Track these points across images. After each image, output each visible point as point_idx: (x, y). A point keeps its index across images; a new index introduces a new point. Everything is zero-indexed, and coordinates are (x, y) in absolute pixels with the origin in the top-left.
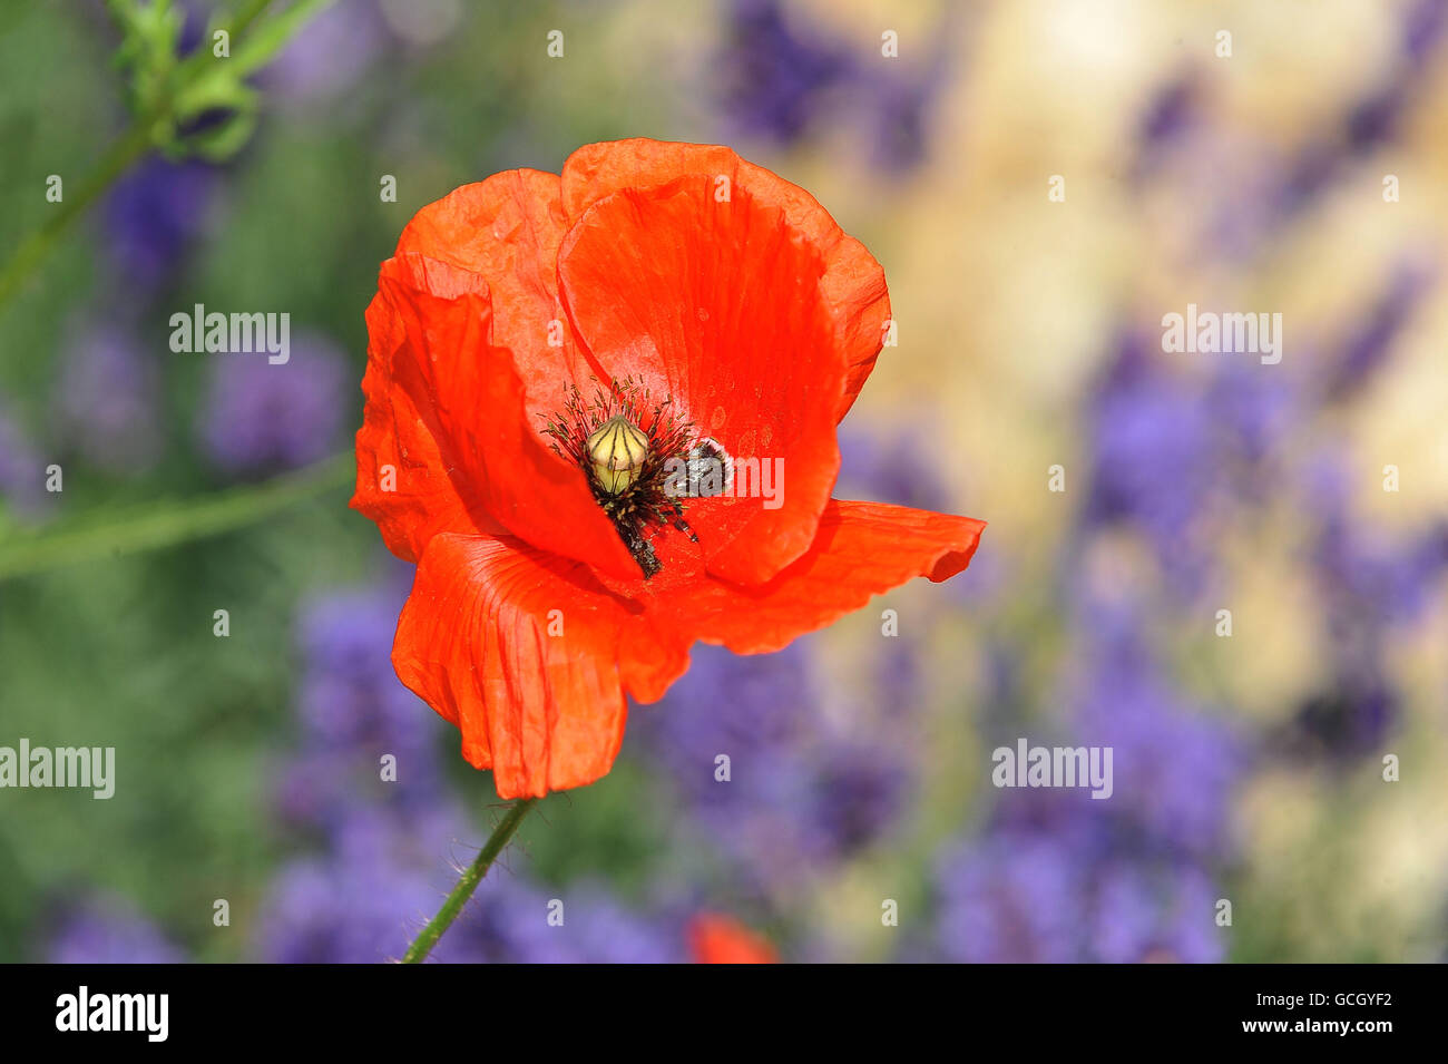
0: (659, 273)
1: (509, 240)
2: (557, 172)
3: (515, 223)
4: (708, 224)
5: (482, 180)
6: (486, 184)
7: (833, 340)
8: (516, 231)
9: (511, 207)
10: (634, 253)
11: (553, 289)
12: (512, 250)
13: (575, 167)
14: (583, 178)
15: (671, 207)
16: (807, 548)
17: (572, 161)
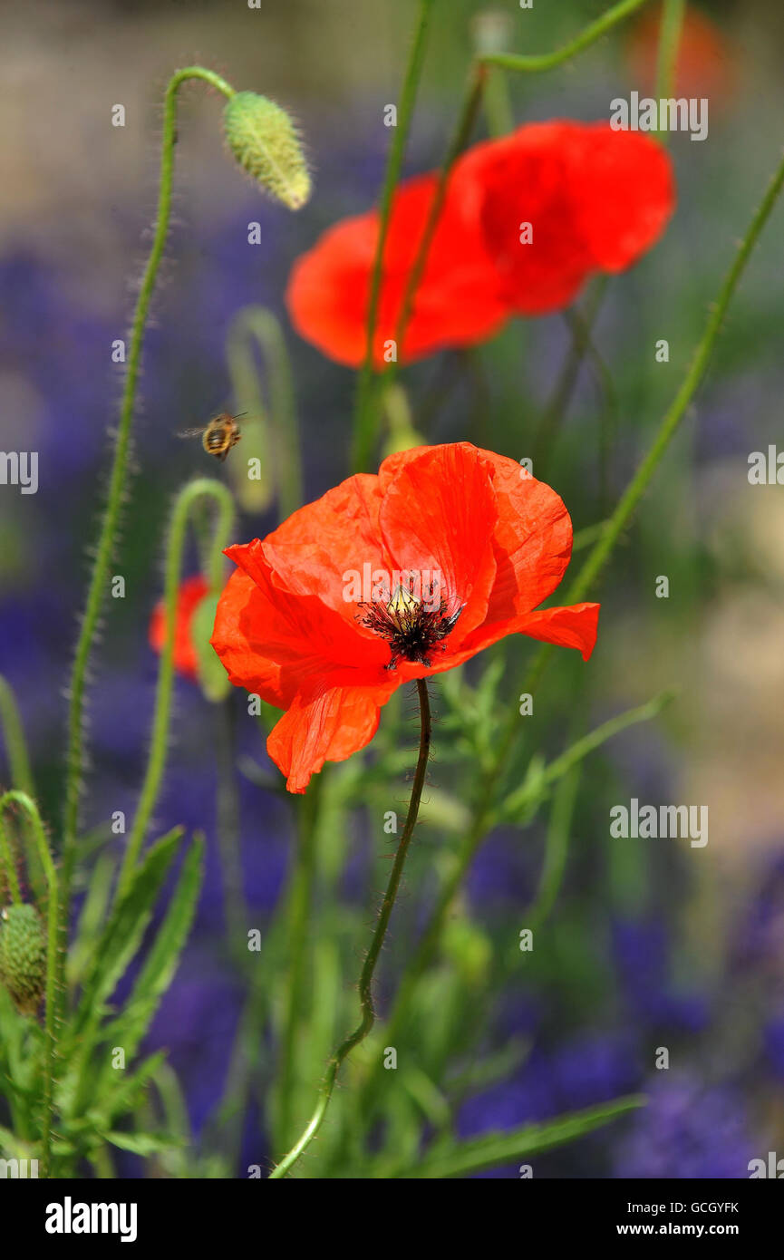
0: (431, 514)
1: (356, 517)
2: (376, 473)
3: (357, 505)
4: (447, 474)
5: (338, 485)
6: (341, 485)
7: (494, 503)
8: (358, 511)
9: (355, 496)
10: (417, 506)
11: (380, 540)
12: (357, 522)
13: (385, 469)
14: (391, 475)
15: (430, 472)
16: (484, 619)
17: (382, 466)
